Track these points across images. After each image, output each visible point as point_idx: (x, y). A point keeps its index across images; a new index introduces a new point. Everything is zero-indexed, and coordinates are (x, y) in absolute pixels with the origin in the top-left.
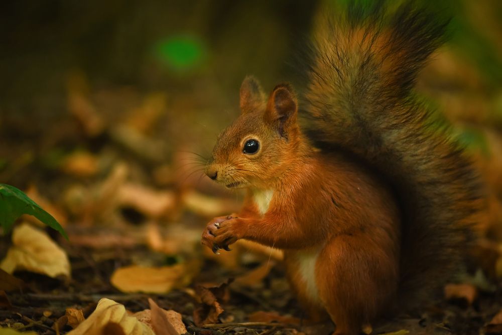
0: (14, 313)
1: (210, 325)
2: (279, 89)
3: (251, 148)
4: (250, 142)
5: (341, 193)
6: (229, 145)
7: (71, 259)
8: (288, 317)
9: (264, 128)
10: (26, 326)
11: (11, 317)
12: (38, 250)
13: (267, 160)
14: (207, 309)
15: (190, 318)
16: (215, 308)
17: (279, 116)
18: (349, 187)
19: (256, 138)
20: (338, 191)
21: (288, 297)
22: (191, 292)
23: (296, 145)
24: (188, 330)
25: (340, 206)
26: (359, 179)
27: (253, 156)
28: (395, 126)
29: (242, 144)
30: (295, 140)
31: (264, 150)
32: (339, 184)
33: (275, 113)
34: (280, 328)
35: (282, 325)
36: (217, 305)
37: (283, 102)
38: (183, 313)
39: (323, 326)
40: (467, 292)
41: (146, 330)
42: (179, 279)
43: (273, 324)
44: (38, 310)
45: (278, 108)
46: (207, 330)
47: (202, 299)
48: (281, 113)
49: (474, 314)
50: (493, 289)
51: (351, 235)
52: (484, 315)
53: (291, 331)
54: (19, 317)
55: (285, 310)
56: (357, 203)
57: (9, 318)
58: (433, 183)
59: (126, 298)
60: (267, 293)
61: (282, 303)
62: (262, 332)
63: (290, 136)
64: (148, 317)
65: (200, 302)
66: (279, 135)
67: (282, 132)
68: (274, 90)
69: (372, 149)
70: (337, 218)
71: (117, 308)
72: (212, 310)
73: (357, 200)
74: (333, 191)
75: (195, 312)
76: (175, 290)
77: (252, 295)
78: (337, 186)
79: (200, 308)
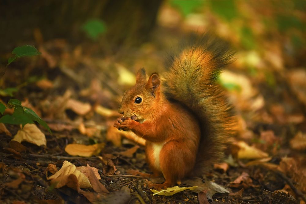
0: (24, 163)
1: (111, 175)
2: (154, 75)
3: (138, 101)
4: (138, 98)
5: (177, 122)
6: (129, 99)
7: (47, 137)
8: (143, 173)
9: (145, 92)
10: (31, 171)
11: (22, 164)
12: (32, 132)
13: (145, 106)
14: (109, 168)
15: (101, 171)
16: (113, 169)
17: (152, 87)
18: (181, 119)
19: (141, 97)
20: (176, 121)
21: (144, 162)
22: (101, 158)
23: (158, 100)
24: (101, 177)
25: (175, 127)
26: (186, 117)
27: (139, 104)
28: (206, 97)
29: (134, 99)
30: (158, 97)
31: (143, 102)
32: (177, 118)
33: (151, 86)
34: (140, 179)
35: (141, 177)
36: (114, 167)
37: (155, 80)
38: (98, 168)
39: (160, 179)
40: (224, 167)
41: (84, 177)
42: (96, 151)
43: (138, 176)
44: (34, 162)
45: (153, 83)
46: (109, 178)
47: (108, 163)
48: (153, 85)
49: (227, 177)
50: (236, 165)
51: (178, 142)
52: (231, 178)
53: (145, 180)
54: (26, 165)
55: (142, 169)
56: (184, 127)
57: (21, 165)
58: (218, 122)
59: (72, 158)
60: (134, 160)
61: (141, 165)
62: (133, 180)
63: (156, 95)
64: (84, 170)
65: (106, 164)
66: (151, 95)
67: (153, 93)
68: (152, 75)
69: (194, 105)
70: (173, 133)
71: (72, 166)
72: (111, 169)
73: (184, 126)
74: (174, 120)
75: (104, 169)
76: (93, 156)
77: (127, 160)
78: (176, 119)
79: (106, 167)
